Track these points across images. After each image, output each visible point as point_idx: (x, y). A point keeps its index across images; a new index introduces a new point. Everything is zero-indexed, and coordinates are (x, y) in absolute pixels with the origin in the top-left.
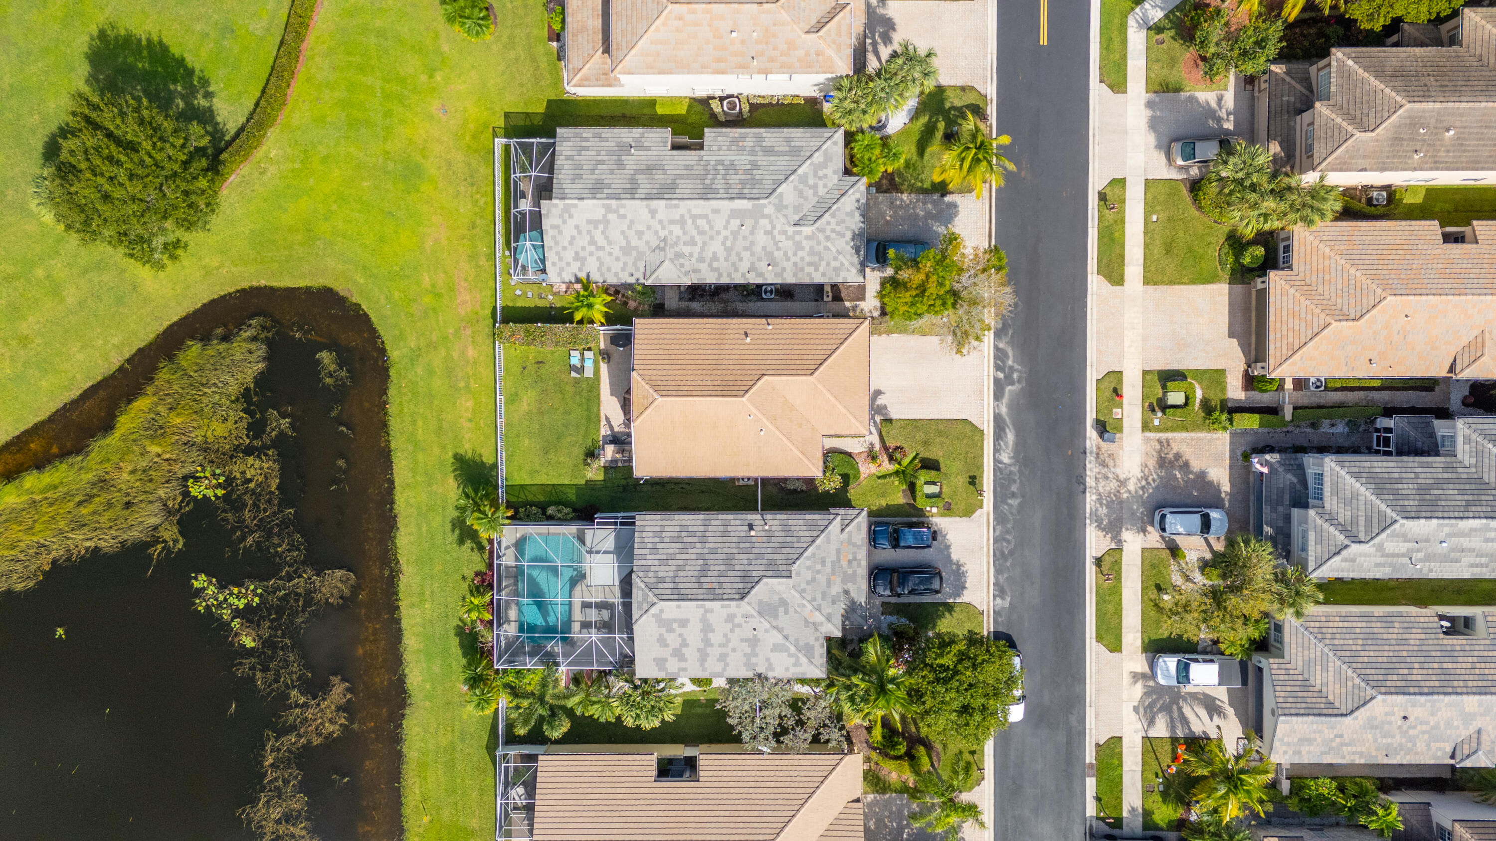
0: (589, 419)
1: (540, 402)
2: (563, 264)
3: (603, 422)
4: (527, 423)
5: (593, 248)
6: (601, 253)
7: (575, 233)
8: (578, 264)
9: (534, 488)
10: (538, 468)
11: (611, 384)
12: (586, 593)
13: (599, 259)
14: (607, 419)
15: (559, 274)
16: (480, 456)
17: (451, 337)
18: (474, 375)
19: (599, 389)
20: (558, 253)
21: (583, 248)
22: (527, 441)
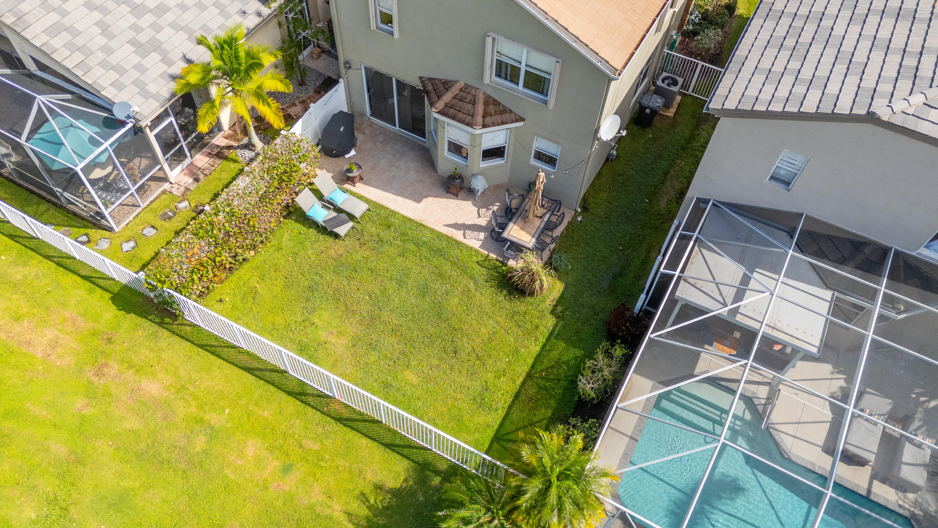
0: (440, 253)
1: (349, 311)
2: (135, 74)
3: (458, 235)
4: (373, 357)
5: (149, 19)
6: (169, 17)
7: (97, 16)
8: (155, 57)
9: (515, 415)
10: (477, 386)
11: (400, 193)
12: (804, 431)
13: (173, 25)
14: (456, 226)
15: (144, 93)
16: (379, 487)
17: (88, 412)
18: (201, 407)
19: (394, 213)
20: (103, 64)
21: (136, 28)
22: (411, 377)
